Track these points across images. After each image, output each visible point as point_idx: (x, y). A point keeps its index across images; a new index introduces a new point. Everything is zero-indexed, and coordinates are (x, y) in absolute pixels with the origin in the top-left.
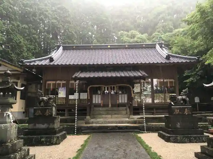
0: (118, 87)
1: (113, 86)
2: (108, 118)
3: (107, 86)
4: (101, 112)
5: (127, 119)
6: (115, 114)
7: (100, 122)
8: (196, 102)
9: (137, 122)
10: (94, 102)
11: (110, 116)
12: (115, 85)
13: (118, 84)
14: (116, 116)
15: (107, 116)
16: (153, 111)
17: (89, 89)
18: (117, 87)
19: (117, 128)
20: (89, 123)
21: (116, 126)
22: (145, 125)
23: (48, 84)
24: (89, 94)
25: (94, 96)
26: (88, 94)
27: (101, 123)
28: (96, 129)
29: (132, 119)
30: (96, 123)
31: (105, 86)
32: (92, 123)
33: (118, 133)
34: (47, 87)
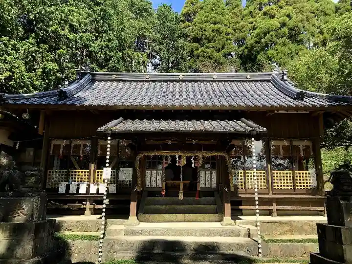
4: (161, 208)
7: (157, 232)
10: (147, 185)
15: (174, 216)
23: (54, 145)
29: (228, 224)
30: (149, 234)
34: (51, 152)
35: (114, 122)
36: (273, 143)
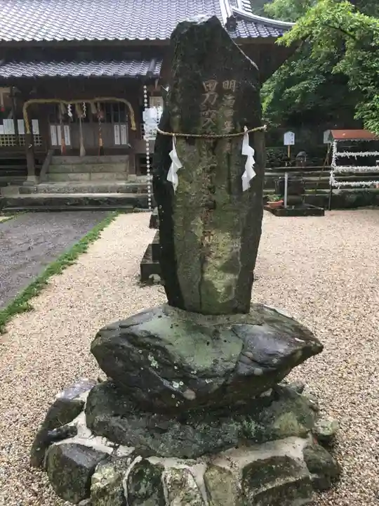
0: (99, 105)
1: (87, 101)
2: (82, 180)
3: (71, 103)
4: (67, 167)
6: (101, 171)
7: (53, 190)
8: (285, 144)
9: (139, 188)
10: (54, 143)
11: (86, 176)
12: (92, 98)
13: (97, 97)
14: (101, 175)
15: (79, 176)
17: (28, 110)
18: (96, 104)
19: (87, 202)
20: (29, 192)
21: (86, 198)
22: (149, 195)
24: (26, 121)
25: (52, 128)
26: (24, 122)
27: (56, 190)
28: (41, 205)
29: (133, 182)
30: (45, 192)
31: (65, 102)
32: (37, 191)
33: (80, 213)
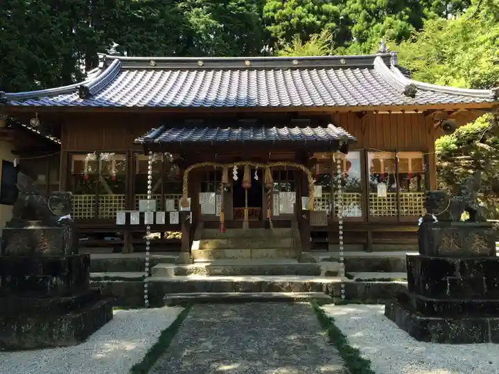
2: (242, 258)
4: (221, 242)
5: (295, 262)
6: (262, 247)
7: (217, 270)
14: (264, 252)
16: (365, 241)
21: (263, 283)
23: (76, 162)
34: (73, 170)
35: (155, 131)
36: (371, 156)
